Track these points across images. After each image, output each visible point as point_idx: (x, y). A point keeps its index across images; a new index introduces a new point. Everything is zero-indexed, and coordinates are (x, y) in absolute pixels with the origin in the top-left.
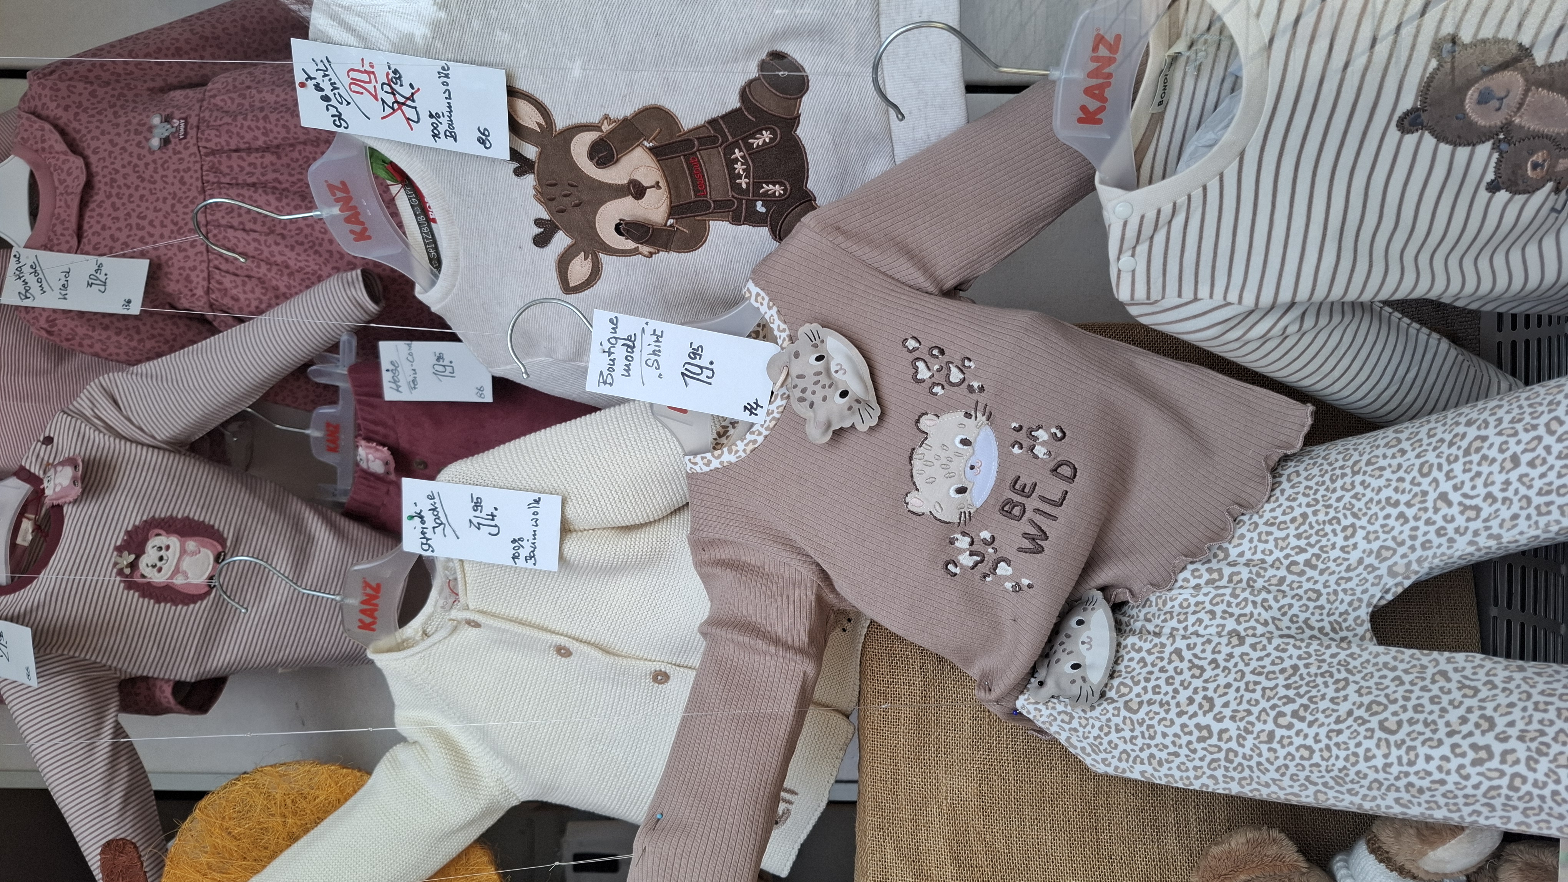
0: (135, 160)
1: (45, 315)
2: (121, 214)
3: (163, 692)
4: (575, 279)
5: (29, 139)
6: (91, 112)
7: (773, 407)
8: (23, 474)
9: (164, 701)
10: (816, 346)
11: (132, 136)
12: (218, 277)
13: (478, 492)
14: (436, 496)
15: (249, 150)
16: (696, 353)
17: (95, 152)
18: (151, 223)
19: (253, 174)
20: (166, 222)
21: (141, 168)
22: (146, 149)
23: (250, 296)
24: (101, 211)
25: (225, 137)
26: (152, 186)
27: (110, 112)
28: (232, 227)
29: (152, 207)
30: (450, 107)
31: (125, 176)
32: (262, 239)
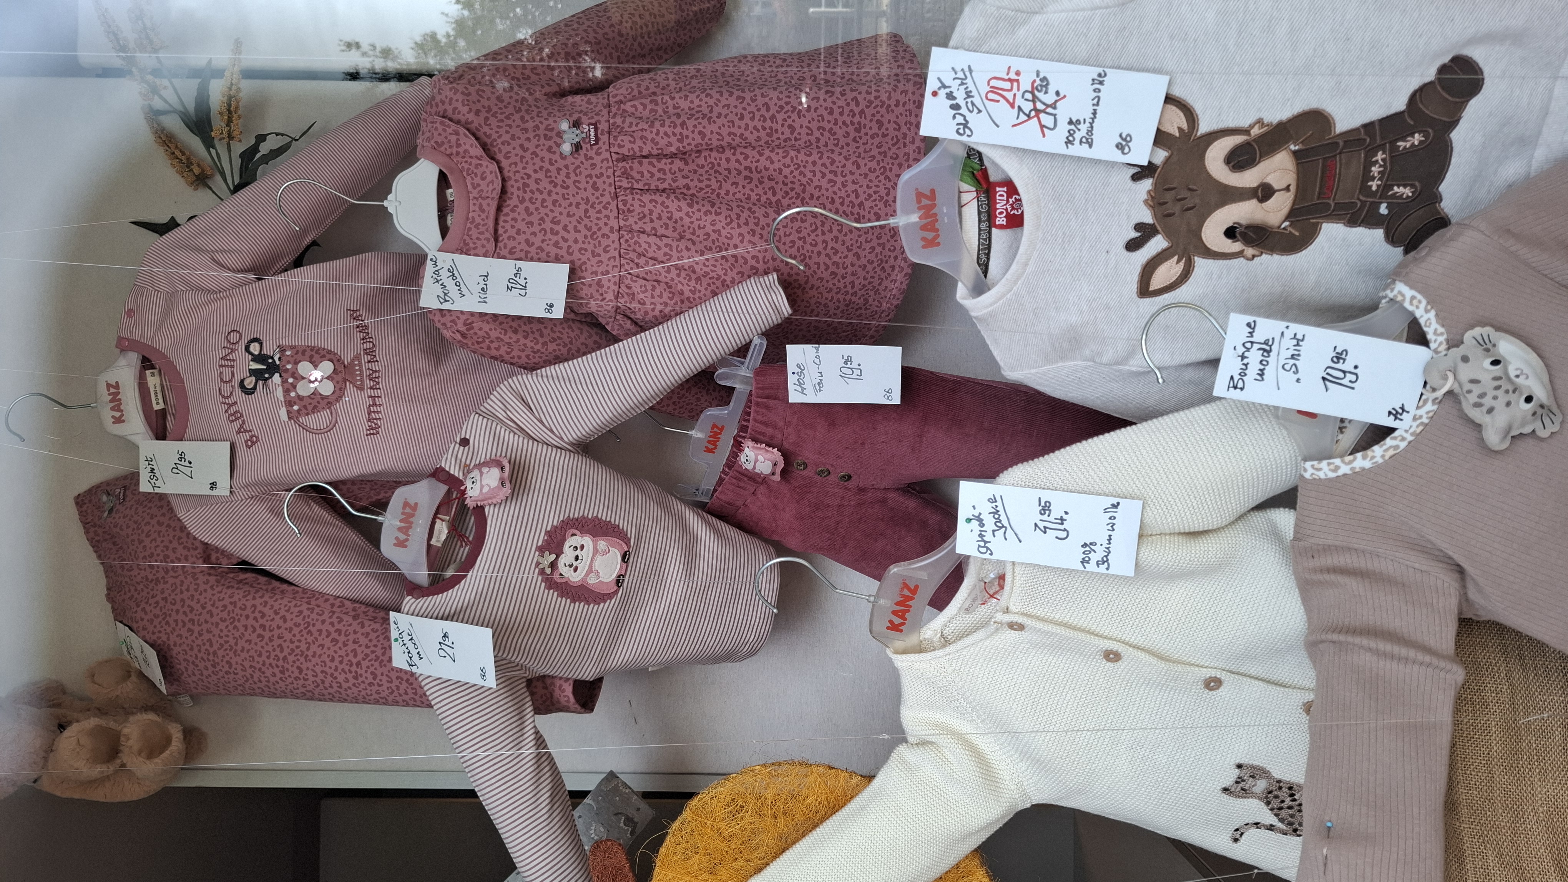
0: (546, 165)
1: (463, 318)
2: (535, 219)
3: (564, 691)
4: (1156, 283)
5: (443, 143)
6: (500, 117)
7: (1422, 412)
8: (439, 474)
9: (563, 700)
10: (1488, 350)
11: (542, 141)
12: (628, 282)
13: (1046, 496)
14: (998, 499)
15: (660, 156)
16: (1339, 357)
17: (507, 157)
18: (565, 228)
19: (665, 180)
20: (580, 227)
21: (554, 173)
22: (558, 154)
23: (657, 300)
24: (515, 215)
25: (639, 143)
26: (565, 191)
27: (517, 117)
28: (644, 232)
29: (565, 212)
30: (1095, 113)
31: (537, 181)
32: (674, 244)
